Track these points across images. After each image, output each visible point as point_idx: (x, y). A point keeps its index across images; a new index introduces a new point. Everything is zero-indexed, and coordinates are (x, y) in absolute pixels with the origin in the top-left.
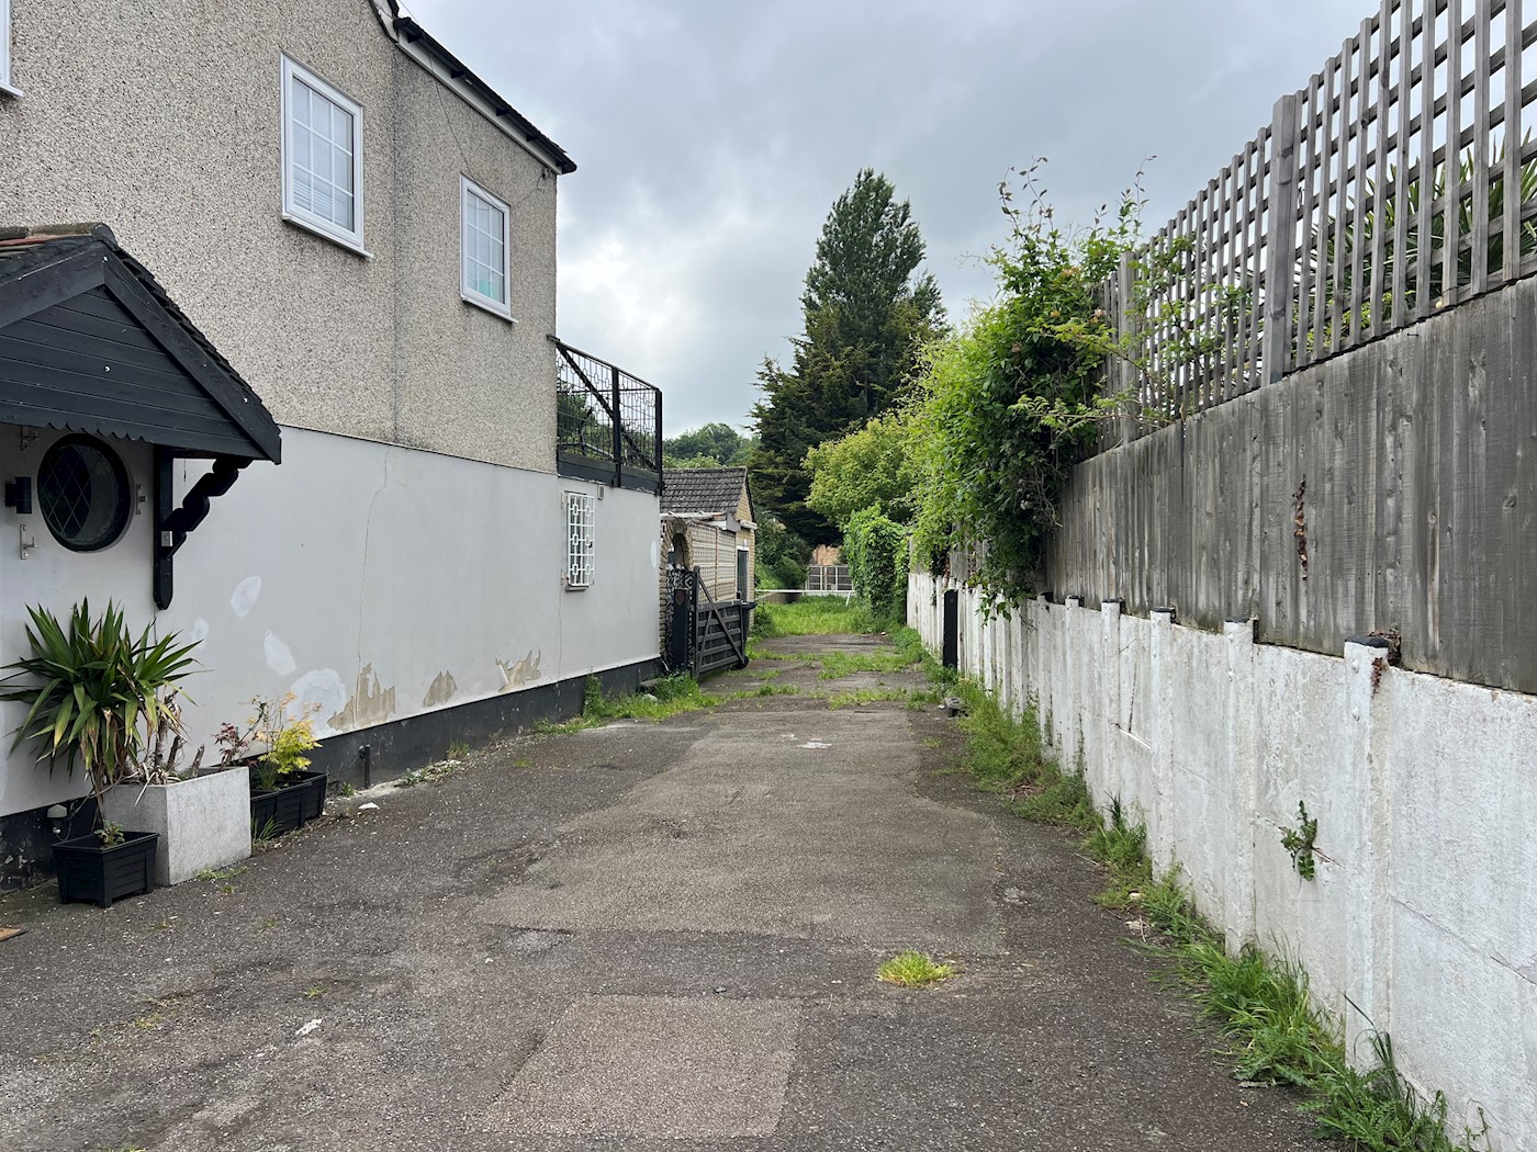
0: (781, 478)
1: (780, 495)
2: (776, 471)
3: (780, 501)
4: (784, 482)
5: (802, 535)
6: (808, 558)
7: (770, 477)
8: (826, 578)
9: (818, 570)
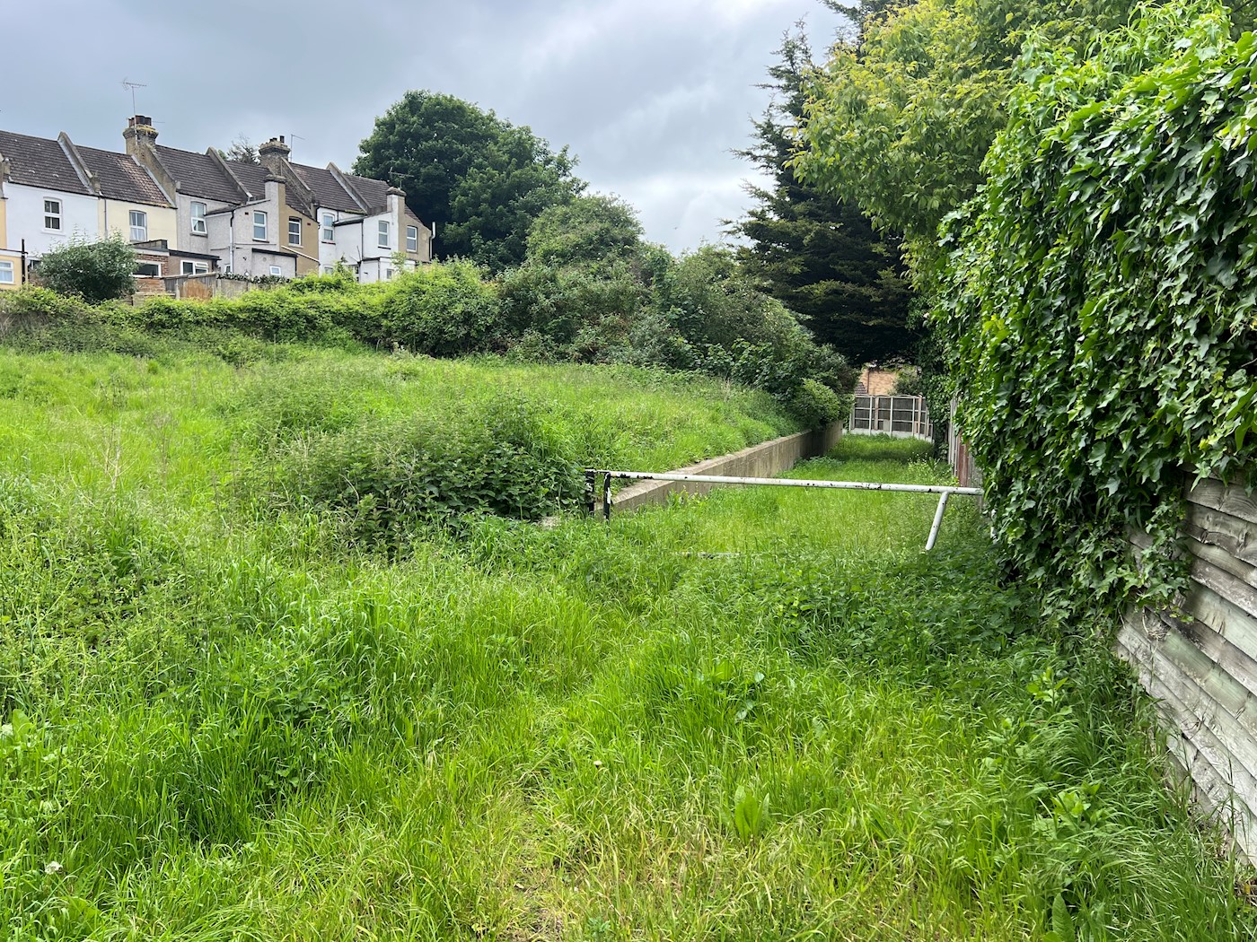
1: (797, 270)
2: (789, 224)
3: (796, 280)
5: (840, 347)
6: (851, 385)
8: (877, 413)
9: (865, 401)
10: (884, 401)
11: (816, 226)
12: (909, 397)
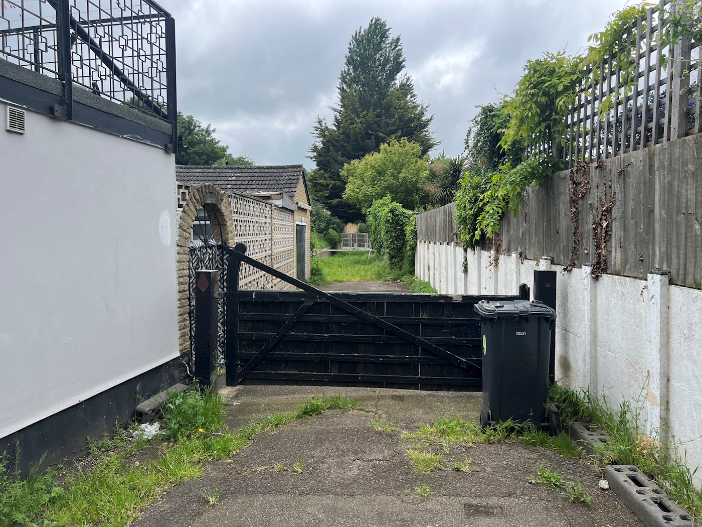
0: (328, 185)
1: (327, 195)
2: (324, 181)
3: (326, 198)
4: (329, 187)
5: (340, 218)
6: (342, 230)
7: (322, 185)
8: (351, 241)
9: (347, 236)
10: (354, 236)
11: (333, 182)
12: (363, 234)
